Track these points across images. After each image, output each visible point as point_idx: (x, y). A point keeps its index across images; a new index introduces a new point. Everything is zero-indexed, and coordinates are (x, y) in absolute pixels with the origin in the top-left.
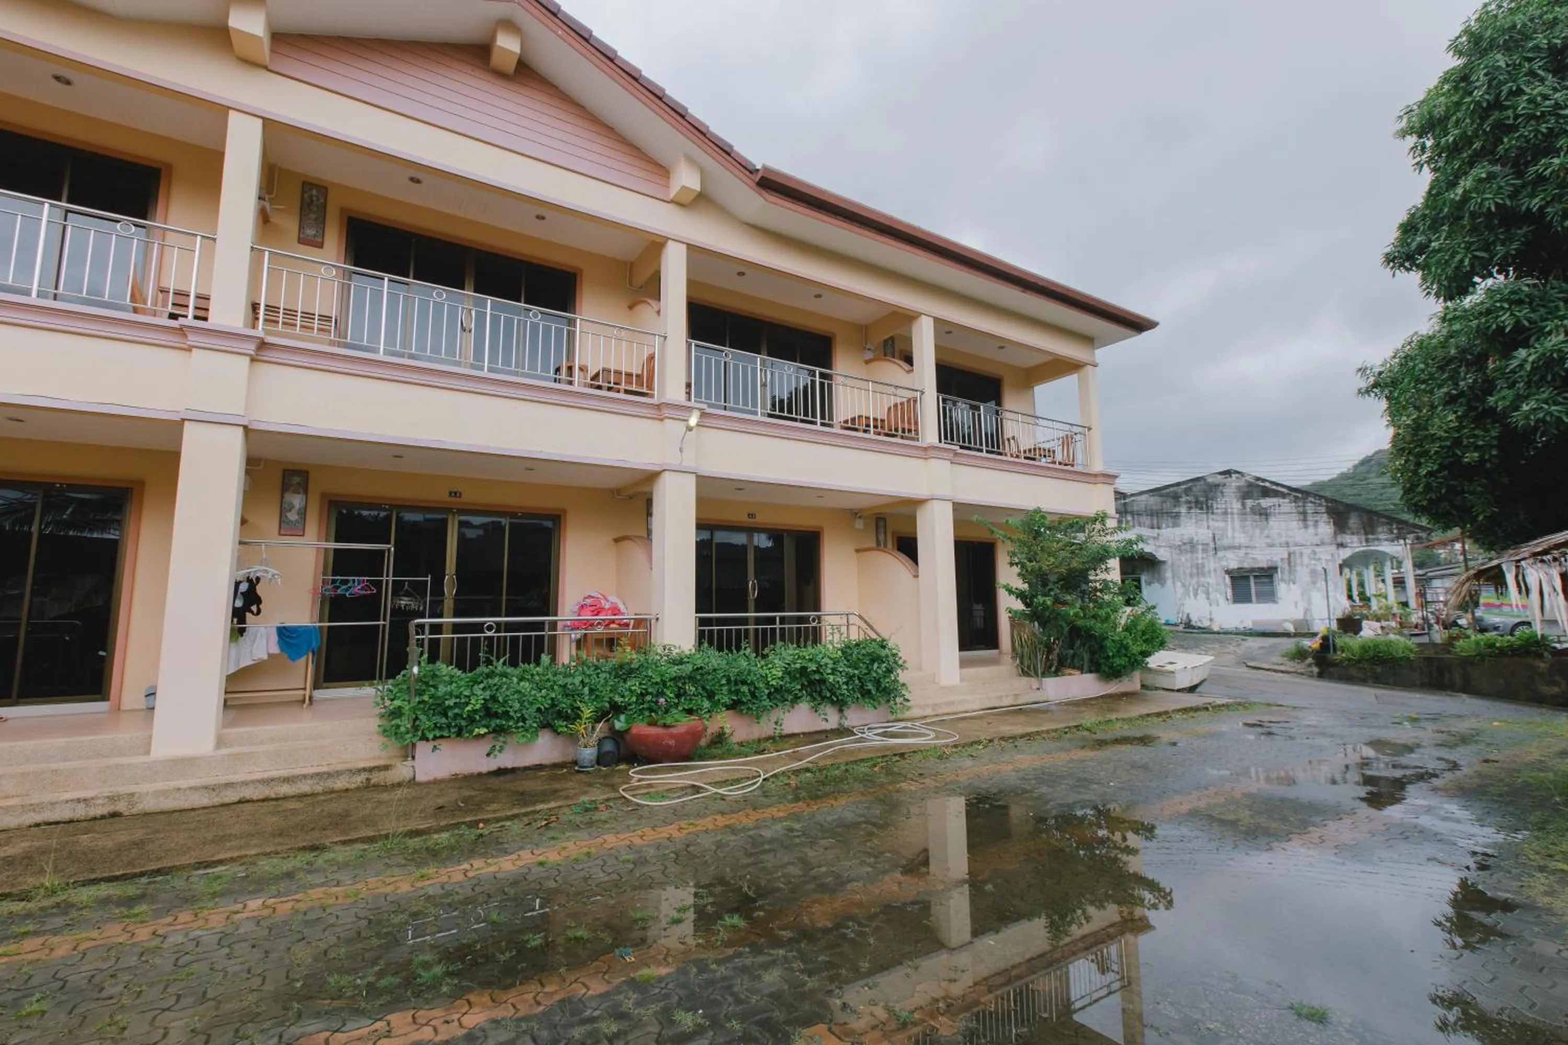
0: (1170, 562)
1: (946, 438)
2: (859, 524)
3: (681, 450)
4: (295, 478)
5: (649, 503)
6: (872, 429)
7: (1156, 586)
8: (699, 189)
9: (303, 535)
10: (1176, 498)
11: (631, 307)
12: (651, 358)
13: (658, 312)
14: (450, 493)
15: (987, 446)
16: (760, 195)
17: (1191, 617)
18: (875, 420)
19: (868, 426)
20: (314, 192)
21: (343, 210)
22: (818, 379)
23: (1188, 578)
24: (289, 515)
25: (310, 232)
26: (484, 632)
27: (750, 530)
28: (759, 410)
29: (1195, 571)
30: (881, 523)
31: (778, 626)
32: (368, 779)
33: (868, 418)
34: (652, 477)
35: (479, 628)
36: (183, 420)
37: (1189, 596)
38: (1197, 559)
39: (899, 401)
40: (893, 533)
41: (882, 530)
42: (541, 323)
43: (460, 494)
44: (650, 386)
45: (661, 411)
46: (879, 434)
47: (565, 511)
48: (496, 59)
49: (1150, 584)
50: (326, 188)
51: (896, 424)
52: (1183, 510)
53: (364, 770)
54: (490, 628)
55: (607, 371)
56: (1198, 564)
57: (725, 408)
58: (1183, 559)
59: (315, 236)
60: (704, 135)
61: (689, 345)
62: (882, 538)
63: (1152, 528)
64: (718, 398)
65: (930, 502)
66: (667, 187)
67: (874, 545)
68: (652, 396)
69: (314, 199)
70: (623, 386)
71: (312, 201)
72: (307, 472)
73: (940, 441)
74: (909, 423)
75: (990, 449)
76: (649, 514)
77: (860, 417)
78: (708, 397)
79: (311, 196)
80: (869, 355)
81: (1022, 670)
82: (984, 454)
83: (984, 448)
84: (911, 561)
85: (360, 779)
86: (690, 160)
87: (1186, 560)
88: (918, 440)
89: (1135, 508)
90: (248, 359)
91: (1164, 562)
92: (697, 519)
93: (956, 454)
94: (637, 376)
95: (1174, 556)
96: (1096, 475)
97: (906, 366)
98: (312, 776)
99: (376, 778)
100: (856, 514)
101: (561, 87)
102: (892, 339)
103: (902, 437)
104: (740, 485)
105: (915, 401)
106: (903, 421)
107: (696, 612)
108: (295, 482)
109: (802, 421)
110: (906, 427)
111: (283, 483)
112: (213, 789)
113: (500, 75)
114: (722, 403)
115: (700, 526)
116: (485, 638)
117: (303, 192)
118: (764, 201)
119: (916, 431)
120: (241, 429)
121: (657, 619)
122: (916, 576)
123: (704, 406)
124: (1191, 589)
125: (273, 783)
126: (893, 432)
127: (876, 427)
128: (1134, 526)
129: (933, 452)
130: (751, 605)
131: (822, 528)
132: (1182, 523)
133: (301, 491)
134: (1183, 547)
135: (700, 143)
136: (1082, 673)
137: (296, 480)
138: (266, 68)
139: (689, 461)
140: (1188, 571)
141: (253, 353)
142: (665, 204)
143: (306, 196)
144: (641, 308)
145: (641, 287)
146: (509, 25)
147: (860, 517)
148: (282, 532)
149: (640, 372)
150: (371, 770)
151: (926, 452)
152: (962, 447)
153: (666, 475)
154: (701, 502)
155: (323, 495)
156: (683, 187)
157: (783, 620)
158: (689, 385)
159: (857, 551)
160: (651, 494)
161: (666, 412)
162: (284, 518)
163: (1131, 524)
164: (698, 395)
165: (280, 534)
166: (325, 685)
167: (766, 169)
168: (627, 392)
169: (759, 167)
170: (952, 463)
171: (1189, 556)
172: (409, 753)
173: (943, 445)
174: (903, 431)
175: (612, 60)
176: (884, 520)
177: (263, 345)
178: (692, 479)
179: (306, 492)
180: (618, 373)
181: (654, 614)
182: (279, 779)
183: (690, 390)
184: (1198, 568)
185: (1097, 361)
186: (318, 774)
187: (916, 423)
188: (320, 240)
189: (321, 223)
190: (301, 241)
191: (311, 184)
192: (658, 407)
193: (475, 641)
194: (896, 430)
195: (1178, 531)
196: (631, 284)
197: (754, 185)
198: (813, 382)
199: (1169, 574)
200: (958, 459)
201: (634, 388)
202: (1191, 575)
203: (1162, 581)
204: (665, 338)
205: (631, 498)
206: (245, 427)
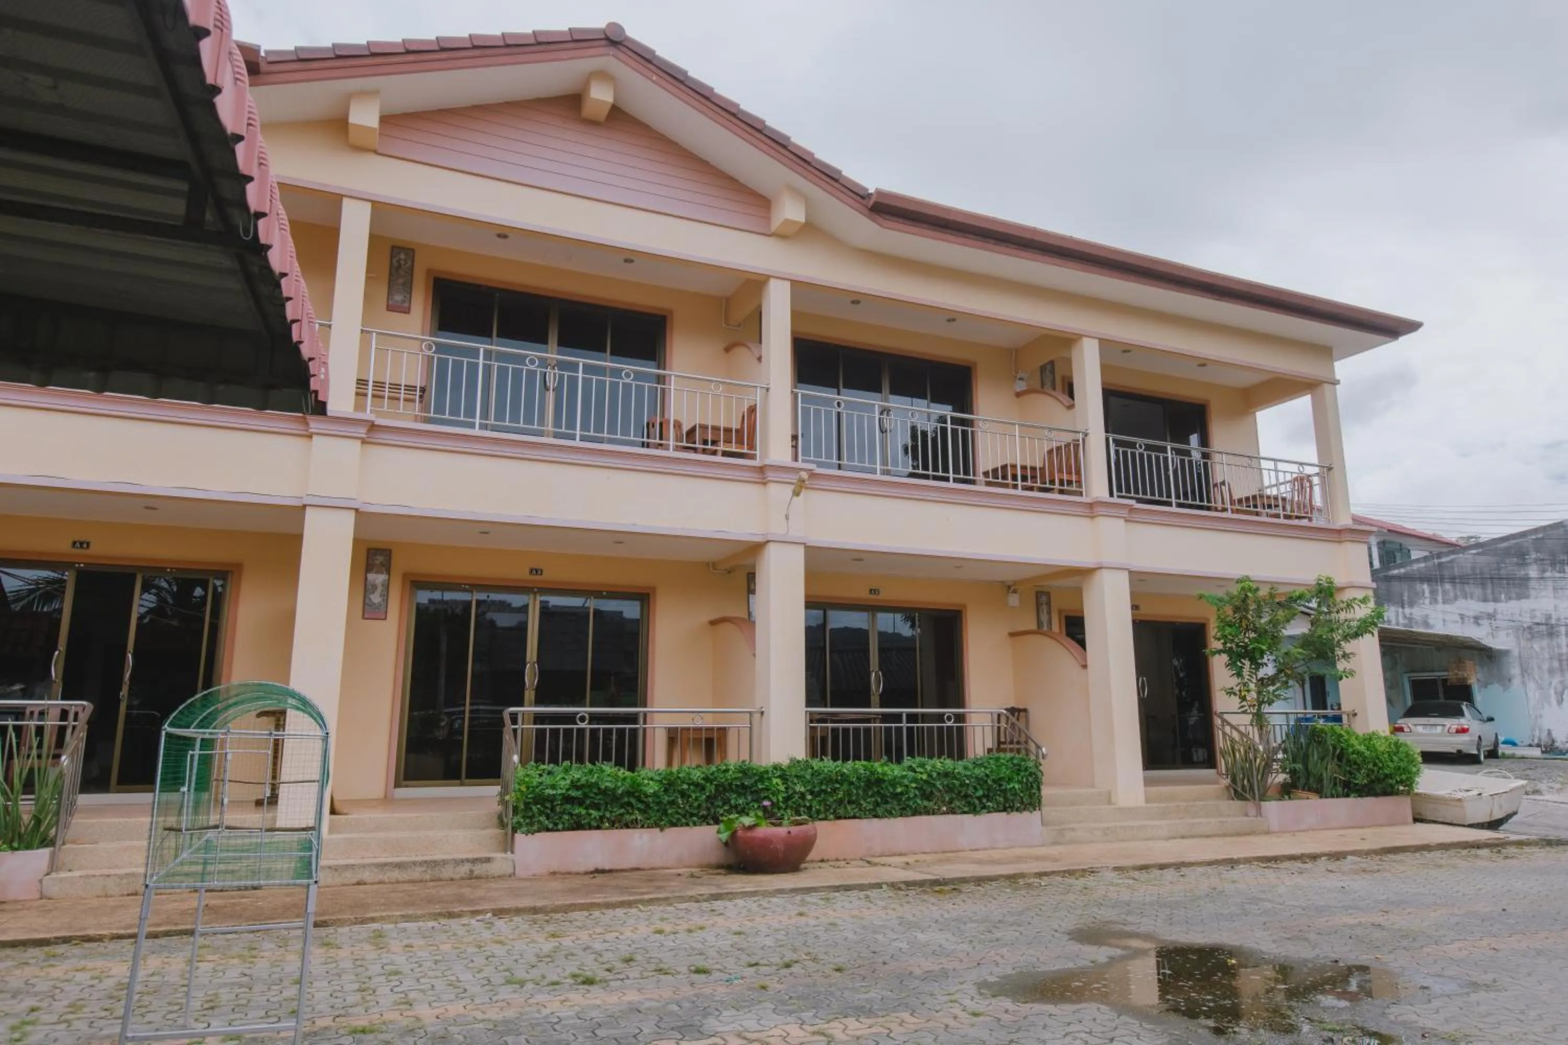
0: (1516, 653)
1: (1119, 489)
2: (1014, 600)
3: (787, 517)
4: (378, 557)
5: (751, 577)
6: (1019, 482)
7: (1495, 688)
8: (803, 221)
9: (385, 619)
10: (1521, 555)
11: (727, 350)
12: (752, 410)
13: (760, 359)
14: (531, 570)
15: (1178, 497)
16: (874, 221)
17: (1555, 735)
18: (1024, 468)
19: (1014, 477)
20: (402, 256)
21: (429, 271)
22: (949, 426)
23: (1546, 676)
24: (371, 596)
25: (398, 298)
26: (577, 724)
27: (873, 609)
28: (878, 467)
29: (1556, 664)
30: (1044, 599)
31: (904, 725)
32: (471, 871)
33: (1014, 467)
34: (756, 548)
35: (571, 719)
36: (305, 506)
37: (1550, 704)
38: (1559, 647)
39: (1054, 445)
40: (1060, 612)
41: (1044, 607)
42: (634, 383)
43: (541, 571)
44: (752, 446)
45: (762, 474)
46: (1031, 489)
47: (654, 589)
48: (588, 110)
49: (1485, 685)
50: (413, 250)
51: (1052, 474)
52: (1533, 572)
53: (468, 860)
54: (582, 719)
55: (704, 428)
56: (1560, 655)
57: (840, 467)
58: (1536, 646)
59: (404, 301)
60: (809, 163)
61: (795, 396)
62: (1044, 618)
63: (1485, 600)
64: (829, 456)
65: (1098, 573)
66: (768, 219)
67: (1034, 627)
68: (753, 457)
69: (402, 262)
70: (722, 447)
71: (400, 266)
72: (390, 551)
73: (1111, 495)
74: (1069, 472)
75: (1182, 501)
76: (751, 591)
77: (1004, 467)
78: (818, 454)
79: (398, 261)
80: (1021, 386)
81: (1236, 791)
82: (1174, 509)
83: (1173, 500)
84: (1080, 648)
85: (464, 869)
86: (795, 192)
87: (1542, 648)
88: (1081, 494)
89: (1456, 572)
90: (359, 442)
91: (1506, 653)
92: (807, 596)
93: (1132, 510)
94: (737, 431)
95: (1523, 643)
96: (1339, 531)
97: (1065, 399)
98: (421, 864)
99: (478, 869)
100: (1009, 587)
101: (654, 126)
102: (1052, 363)
103: (1061, 492)
104: (858, 557)
105: (1077, 446)
106: (1060, 471)
107: (807, 706)
108: (378, 562)
109: (935, 478)
110: (1065, 477)
111: (368, 564)
112: (336, 870)
113: (593, 123)
114: (835, 461)
115: (810, 604)
116: (578, 730)
117: (392, 257)
118: (878, 227)
119: (1079, 482)
120: (353, 513)
121: (762, 713)
122: (1085, 666)
123: (812, 466)
124: (1552, 692)
125: (386, 868)
126: (1047, 486)
127: (1024, 478)
128: (1456, 598)
129: (1099, 509)
130: (875, 699)
131: (965, 606)
132: (1533, 593)
133: (384, 569)
134: (1536, 628)
135: (805, 173)
136: (1321, 797)
137: (380, 559)
138: (376, 152)
139: (797, 531)
140: (1546, 666)
141: (364, 436)
142: (766, 238)
143: (394, 261)
144: (740, 351)
145: (739, 325)
146: (603, 75)
147: (1015, 592)
148: (366, 616)
149: (739, 427)
150: (474, 861)
151: (1092, 509)
152: (1139, 501)
153: (771, 547)
154: (811, 576)
155: (405, 576)
156: (786, 220)
157: (912, 718)
158: (795, 438)
159: (1012, 635)
160: (754, 567)
161: (771, 475)
162: (367, 601)
163: (1452, 594)
164: (806, 452)
165: (364, 618)
166: (405, 783)
167: (879, 193)
168: (725, 454)
169: (871, 191)
170: (1126, 521)
171: (1545, 642)
172: (508, 845)
173: (1115, 500)
174: (1061, 483)
175: (707, 99)
176: (1048, 594)
177: (373, 427)
178: (801, 550)
179: (388, 572)
180: (716, 429)
181: (758, 707)
182: (391, 863)
183: (797, 443)
184: (1560, 661)
185: (1338, 377)
186: (426, 862)
187: (1078, 473)
188: (406, 305)
189: (408, 288)
190: (390, 308)
191: (399, 247)
192: (761, 469)
193: (568, 732)
194: (1052, 482)
195: (1525, 604)
196: (727, 323)
197: (866, 211)
198: (944, 430)
199: (1515, 671)
200: (1136, 516)
201: (734, 448)
202: (1551, 671)
203: (1505, 681)
204: (768, 390)
205: (729, 572)
206: (357, 510)
